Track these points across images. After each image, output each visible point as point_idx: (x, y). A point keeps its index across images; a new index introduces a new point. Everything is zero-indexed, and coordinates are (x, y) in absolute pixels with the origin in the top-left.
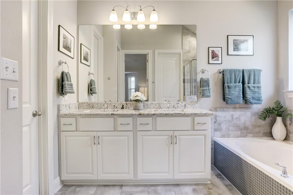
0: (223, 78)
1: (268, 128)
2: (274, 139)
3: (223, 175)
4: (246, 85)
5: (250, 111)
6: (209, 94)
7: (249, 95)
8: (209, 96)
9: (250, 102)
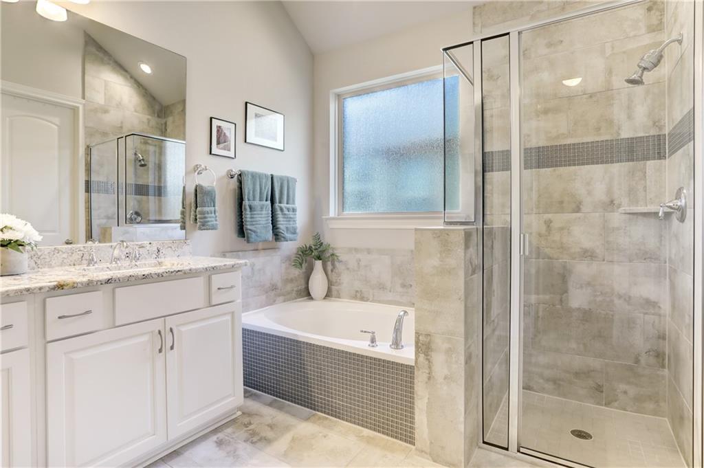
0: (240, 188)
1: (303, 282)
2: (312, 299)
3: (253, 390)
4: (277, 205)
5: (279, 254)
6: (215, 222)
7: (282, 224)
8: (214, 228)
9: (284, 238)
